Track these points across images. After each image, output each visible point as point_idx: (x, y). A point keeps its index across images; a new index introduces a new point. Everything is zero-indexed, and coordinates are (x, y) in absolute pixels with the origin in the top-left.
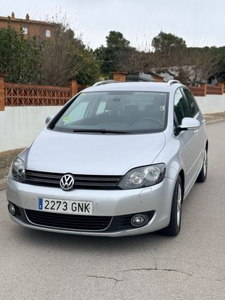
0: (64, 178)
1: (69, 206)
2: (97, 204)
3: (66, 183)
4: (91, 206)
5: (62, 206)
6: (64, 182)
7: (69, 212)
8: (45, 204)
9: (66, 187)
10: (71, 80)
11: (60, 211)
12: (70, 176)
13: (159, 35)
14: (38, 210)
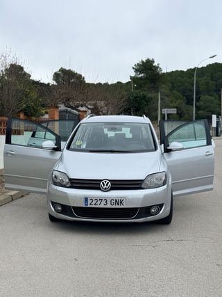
0: (103, 183)
1: (109, 202)
2: (129, 199)
4: (124, 201)
5: (103, 202)
6: (104, 185)
7: (109, 206)
8: (89, 202)
9: (105, 188)
10: (19, 112)
11: (102, 206)
12: (107, 181)
13: (60, 71)
14: (84, 206)
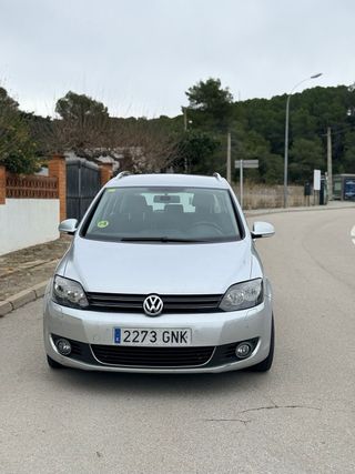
0: (149, 301)
1: (159, 337)
2: (196, 331)
3: (153, 307)
4: (188, 334)
5: (150, 336)
6: (150, 305)
7: (160, 343)
8: (123, 336)
9: (153, 311)
11: (147, 343)
12: (157, 297)
13: (67, 97)
14: (114, 344)
